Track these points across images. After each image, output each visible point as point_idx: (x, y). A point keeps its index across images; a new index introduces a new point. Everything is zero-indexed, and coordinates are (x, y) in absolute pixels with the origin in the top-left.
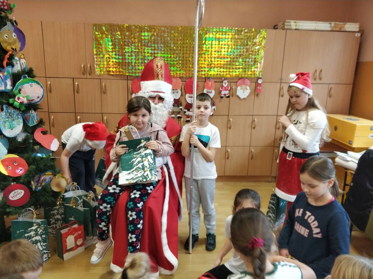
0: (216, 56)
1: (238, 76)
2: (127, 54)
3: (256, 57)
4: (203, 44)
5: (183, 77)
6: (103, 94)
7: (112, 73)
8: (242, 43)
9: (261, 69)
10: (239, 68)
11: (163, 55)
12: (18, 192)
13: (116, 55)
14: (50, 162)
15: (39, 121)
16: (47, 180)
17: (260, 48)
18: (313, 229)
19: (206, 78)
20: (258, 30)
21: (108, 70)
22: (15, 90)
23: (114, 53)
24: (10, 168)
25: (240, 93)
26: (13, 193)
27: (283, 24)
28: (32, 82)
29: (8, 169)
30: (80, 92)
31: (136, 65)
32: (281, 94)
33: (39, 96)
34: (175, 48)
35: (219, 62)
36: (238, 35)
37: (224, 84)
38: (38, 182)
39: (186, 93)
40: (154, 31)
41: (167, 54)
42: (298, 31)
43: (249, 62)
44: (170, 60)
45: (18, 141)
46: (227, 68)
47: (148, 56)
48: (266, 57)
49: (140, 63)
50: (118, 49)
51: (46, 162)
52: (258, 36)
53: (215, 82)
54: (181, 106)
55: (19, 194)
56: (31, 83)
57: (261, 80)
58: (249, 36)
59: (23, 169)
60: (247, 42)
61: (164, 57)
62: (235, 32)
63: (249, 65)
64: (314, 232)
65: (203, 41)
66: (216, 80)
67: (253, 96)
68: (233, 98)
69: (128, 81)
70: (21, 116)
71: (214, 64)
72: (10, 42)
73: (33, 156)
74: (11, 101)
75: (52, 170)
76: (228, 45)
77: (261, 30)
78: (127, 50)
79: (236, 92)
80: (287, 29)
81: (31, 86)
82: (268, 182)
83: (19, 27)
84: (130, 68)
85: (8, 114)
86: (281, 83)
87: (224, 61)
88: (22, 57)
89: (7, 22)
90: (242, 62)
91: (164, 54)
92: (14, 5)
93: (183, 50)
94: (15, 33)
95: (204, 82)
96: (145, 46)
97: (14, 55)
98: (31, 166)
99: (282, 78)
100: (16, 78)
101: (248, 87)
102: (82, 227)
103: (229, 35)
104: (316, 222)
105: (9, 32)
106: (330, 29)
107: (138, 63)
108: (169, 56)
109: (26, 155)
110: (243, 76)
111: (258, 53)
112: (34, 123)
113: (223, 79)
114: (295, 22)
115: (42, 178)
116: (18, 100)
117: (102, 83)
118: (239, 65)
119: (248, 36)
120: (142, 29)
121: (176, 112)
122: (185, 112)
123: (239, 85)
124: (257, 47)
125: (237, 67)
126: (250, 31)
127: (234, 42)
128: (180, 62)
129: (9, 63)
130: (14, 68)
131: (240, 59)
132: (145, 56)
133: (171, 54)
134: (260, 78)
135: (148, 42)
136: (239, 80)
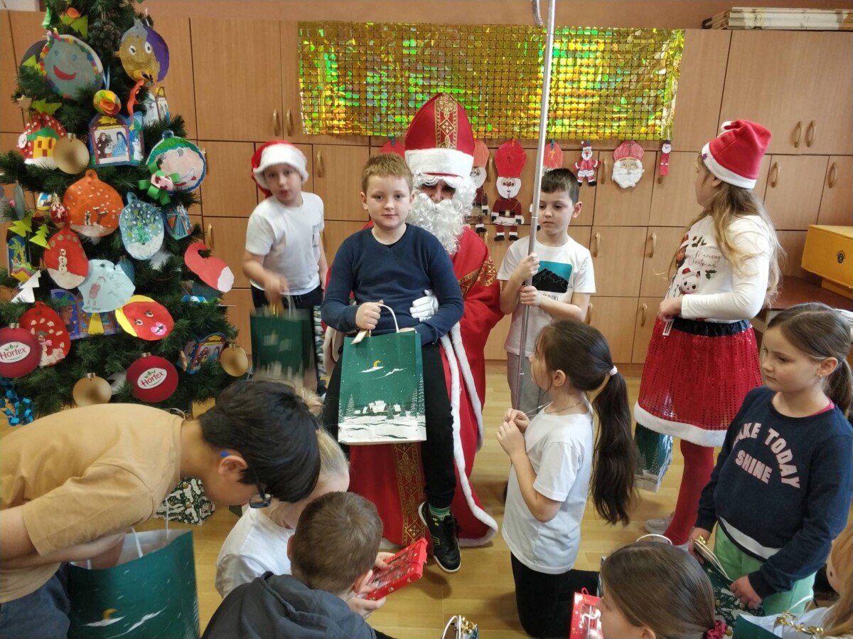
0: (569, 91)
1: (617, 137)
2: (369, 89)
3: (659, 93)
4: (539, 65)
5: (491, 139)
6: (316, 178)
7: (338, 132)
8: (627, 63)
9: (669, 121)
10: (620, 119)
12: (154, 372)
14: (215, 314)
15: (193, 229)
16: (211, 353)
17: (670, 72)
18: (781, 467)
20: (665, 32)
21: (329, 123)
22: (149, 163)
23: (342, 87)
24: (140, 322)
25: (619, 174)
26: (145, 373)
27: (725, 17)
28: (183, 145)
29: (136, 324)
31: (389, 113)
33: (196, 176)
34: (475, 73)
35: (574, 106)
36: (619, 42)
37: (584, 156)
38: (193, 355)
39: (497, 175)
40: (431, 36)
41: (459, 87)
42: (760, 31)
43: (642, 104)
44: (465, 101)
45: (153, 268)
46: (591, 119)
47: (416, 93)
48: (680, 94)
49: (398, 109)
50: (351, 78)
51: (210, 313)
52: (664, 46)
53: (563, 150)
54: (486, 204)
55: (156, 376)
56: (179, 148)
57: (669, 145)
58: (645, 47)
59: (164, 326)
60: (639, 59)
62: (613, 35)
63: (641, 112)
64: (783, 474)
65: (538, 57)
66: (565, 146)
67: (649, 184)
68: (604, 185)
69: (371, 148)
70: (160, 216)
71: (563, 110)
72: (140, 61)
73: (183, 300)
74: (142, 184)
75: (222, 332)
76: (595, 66)
77: (673, 32)
78: (370, 80)
79: (612, 172)
80: (733, 28)
81: (181, 153)
83: (158, 28)
84: (375, 120)
85: (136, 213)
88: (161, 93)
89: (135, 19)
90: (626, 106)
91: (451, 87)
93: (494, 79)
94: (150, 43)
96: (409, 70)
97: (147, 89)
98: (181, 321)
100: (150, 137)
101: (639, 162)
103: (597, 43)
104: (789, 453)
105: (138, 40)
106: (836, 26)
107: (394, 108)
108: (462, 92)
109: (169, 299)
110: (629, 136)
111: (665, 84)
112: (185, 234)
113: (583, 142)
114: (754, 12)
115: (202, 348)
116: (157, 182)
117: (317, 154)
118: (619, 112)
119: (642, 46)
120: (403, 33)
121: (475, 217)
122: (494, 218)
123: (619, 158)
124: (663, 72)
125: (614, 116)
126: (647, 34)
127: (608, 60)
128: (487, 105)
129: (138, 105)
130: (146, 116)
131: (623, 99)
132: (409, 93)
133: (465, 87)
134: (667, 142)
135: (417, 62)
136: (620, 145)
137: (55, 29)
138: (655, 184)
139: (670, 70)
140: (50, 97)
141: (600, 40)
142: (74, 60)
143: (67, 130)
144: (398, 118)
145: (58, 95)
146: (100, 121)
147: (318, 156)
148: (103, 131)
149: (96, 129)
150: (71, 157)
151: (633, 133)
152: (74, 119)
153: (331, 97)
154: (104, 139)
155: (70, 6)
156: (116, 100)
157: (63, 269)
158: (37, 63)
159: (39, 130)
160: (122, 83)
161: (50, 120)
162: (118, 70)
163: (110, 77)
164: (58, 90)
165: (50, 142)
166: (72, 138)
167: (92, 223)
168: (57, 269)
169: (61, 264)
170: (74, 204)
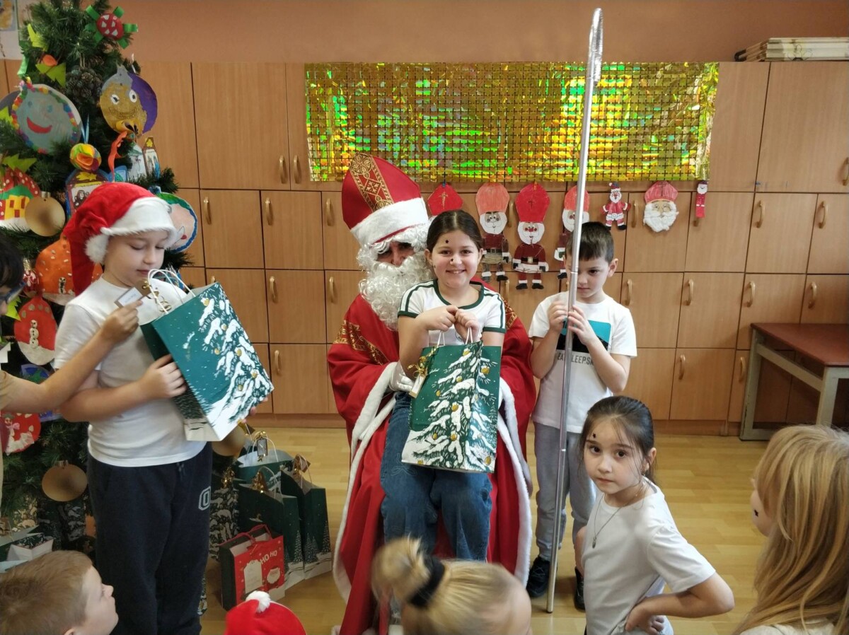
0: (595, 130)
1: (648, 178)
2: (381, 133)
3: (692, 130)
4: (562, 103)
5: (511, 183)
6: (326, 227)
8: (657, 99)
9: (704, 159)
10: (650, 159)
11: (465, 133)
13: (355, 135)
17: (704, 108)
19: (569, 183)
20: (697, 66)
21: (339, 170)
23: (352, 131)
25: (651, 217)
27: (761, 48)
28: (172, 201)
30: (276, 223)
31: (402, 157)
32: (756, 219)
33: (186, 235)
34: (493, 114)
35: (601, 145)
36: (648, 78)
37: (612, 198)
39: (518, 221)
40: (446, 75)
41: (476, 129)
42: (801, 63)
43: (674, 142)
44: (483, 144)
46: (619, 159)
47: (430, 135)
48: (716, 131)
49: (412, 153)
50: (361, 121)
52: (697, 80)
53: (589, 193)
54: (506, 251)
57: (705, 186)
58: (675, 82)
60: (670, 94)
61: (468, 136)
62: (641, 70)
63: (674, 150)
65: (561, 95)
66: (591, 189)
67: (684, 227)
68: (635, 229)
71: (589, 150)
72: (124, 111)
76: (623, 103)
77: (706, 65)
78: (381, 123)
79: (644, 215)
80: (771, 60)
82: (720, 435)
83: (143, 75)
86: (755, 193)
87: (613, 143)
88: (150, 144)
89: (118, 66)
90: (657, 144)
91: (468, 129)
92: (133, 27)
93: (514, 119)
94: (135, 91)
95: (564, 193)
96: (423, 112)
97: (131, 141)
99: (757, 181)
101: (672, 204)
102: (279, 542)
103: (624, 78)
105: (122, 88)
107: (408, 152)
108: (480, 133)
110: (661, 176)
111: (699, 121)
113: (610, 184)
114: (793, 43)
117: (325, 202)
118: (650, 151)
119: (673, 81)
121: (495, 264)
122: (516, 265)
123: (650, 200)
124: (697, 107)
125: (644, 155)
126: (678, 69)
127: (637, 97)
128: (506, 147)
129: (120, 159)
130: (132, 170)
131: (653, 137)
132: (423, 136)
133: (483, 129)
134: (703, 182)
135: (431, 103)
136: (650, 186)
137: (29, 78)
138: (691, 226)
139: (704, 105)
140: (23, 153)
141: (627, 76)
142: (49, 111)
143: (41, 188)
144: (411, 163)
145: (32, 150)
146: (77, 177)
147: (328, 203)
148: (81, 189)
149: (73, 187)
150: (45, 218)
151: (665, 173)
152: (47, 176)
153: (341, 142)
154: (82, 197)
155: (46, 53)
156: (95, 154)
157: (34, 342)
158: (10, 115)
159: (12, 188)
160: (102, 135)
161: (24, 178)
162: (98, 121)
163: (91, 128)
164: (32, 144)
165: (23, 201)
166: (46, 196)
167: (67, 290)
168: (28, 342)
169: (32, 338)
170: (47, 269)
